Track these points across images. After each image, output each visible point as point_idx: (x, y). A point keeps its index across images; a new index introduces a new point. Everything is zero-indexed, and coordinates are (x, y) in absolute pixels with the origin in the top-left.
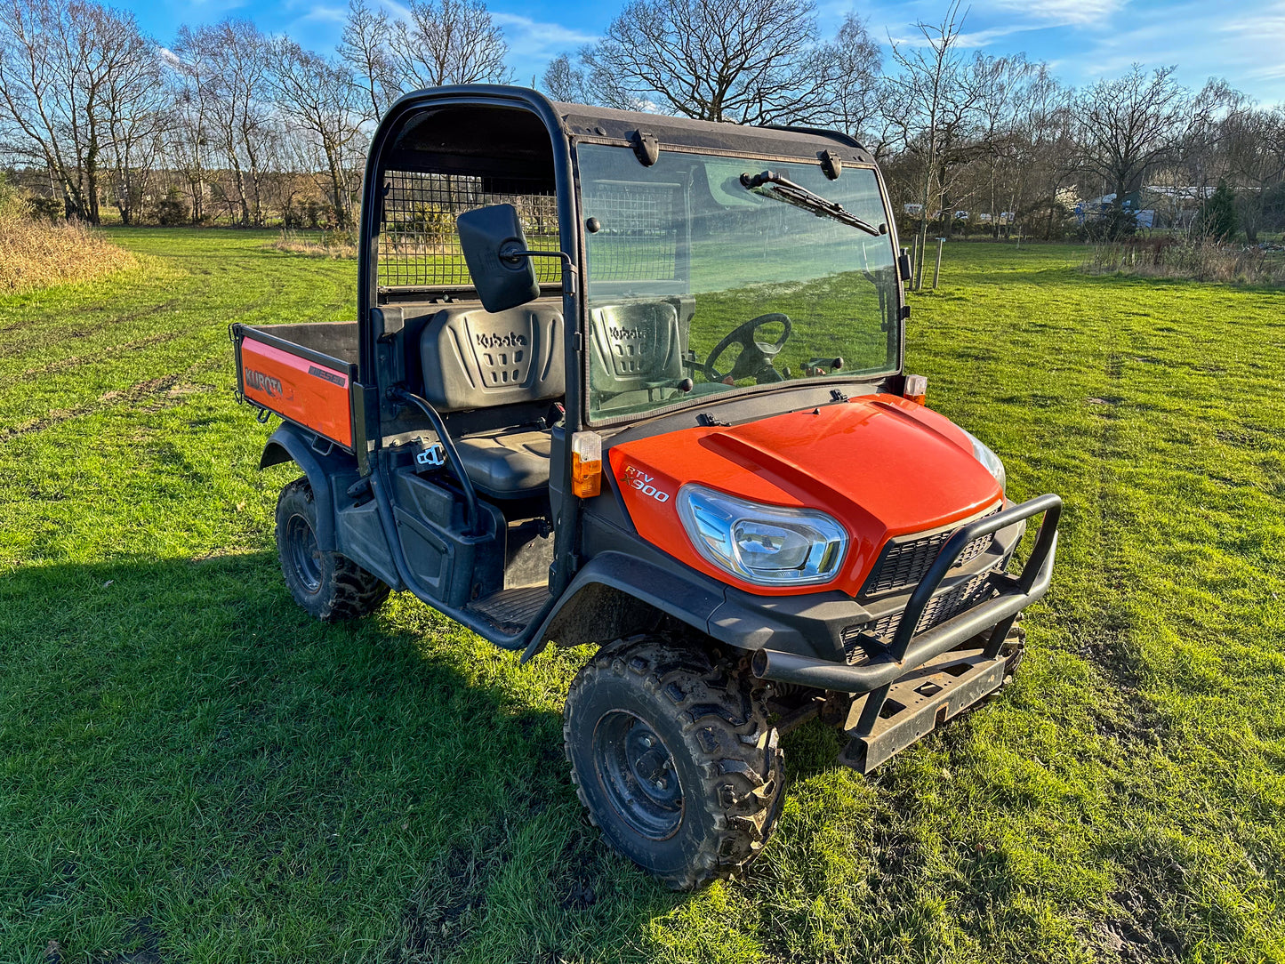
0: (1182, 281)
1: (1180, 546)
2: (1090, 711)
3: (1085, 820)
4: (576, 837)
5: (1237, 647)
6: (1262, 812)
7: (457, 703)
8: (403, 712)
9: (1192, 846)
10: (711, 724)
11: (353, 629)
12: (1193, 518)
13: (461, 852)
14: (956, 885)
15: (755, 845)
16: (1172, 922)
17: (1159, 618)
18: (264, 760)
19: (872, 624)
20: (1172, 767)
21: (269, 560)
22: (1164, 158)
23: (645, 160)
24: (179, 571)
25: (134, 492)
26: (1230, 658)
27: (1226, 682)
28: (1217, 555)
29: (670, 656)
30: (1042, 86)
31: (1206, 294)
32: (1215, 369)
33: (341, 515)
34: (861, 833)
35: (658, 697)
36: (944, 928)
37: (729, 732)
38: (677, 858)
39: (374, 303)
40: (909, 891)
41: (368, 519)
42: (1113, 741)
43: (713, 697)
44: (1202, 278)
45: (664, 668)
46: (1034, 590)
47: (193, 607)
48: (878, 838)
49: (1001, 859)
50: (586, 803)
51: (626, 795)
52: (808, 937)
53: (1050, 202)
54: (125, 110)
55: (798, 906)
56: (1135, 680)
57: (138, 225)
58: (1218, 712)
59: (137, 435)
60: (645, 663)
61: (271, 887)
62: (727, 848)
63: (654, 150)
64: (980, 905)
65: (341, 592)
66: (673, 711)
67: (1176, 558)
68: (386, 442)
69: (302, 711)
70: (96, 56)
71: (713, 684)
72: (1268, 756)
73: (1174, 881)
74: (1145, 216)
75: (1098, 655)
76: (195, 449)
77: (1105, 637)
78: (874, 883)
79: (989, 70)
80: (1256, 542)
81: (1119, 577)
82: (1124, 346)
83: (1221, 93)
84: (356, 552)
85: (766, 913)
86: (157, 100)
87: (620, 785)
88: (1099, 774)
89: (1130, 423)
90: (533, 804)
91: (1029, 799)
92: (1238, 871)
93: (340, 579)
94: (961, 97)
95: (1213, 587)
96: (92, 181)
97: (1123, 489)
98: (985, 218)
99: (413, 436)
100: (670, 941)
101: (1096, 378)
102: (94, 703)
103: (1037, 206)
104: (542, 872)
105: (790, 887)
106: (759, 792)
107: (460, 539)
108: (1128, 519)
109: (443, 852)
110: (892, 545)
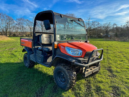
0: (113, 41)
1: (115, 61)
2: (108, 75)
3: (108, 84)
4: (54, 86)
5: (122, 69)
6: (126, 83)
7: (42, 74)
8: (36, 75)
9: (119, 86)
10: (69, 71)
11: (31, 68)
12: (116, 59)
13: (42, 87)
14: (95, 90)
15: (74, 84)
16: (118, 93)
17: (114, 67)
18: (21, 80)
19: (85, 61)
20: (117, 79)
21: (22, 63)
22: (110, 30)
23: (62, 17)
24: (13, 64)
25: (8, 57)
26: (121, 70)
27: (121, 72)
28: (119, 62)
29: (64, 64)
30: (98, 24)
31: (115, 42)
32: (117, 47)
33: (30, 55)
34: (85, 85)
35: (63, 68)
36: (94, 94)
37: (71, 72)
38: (65, 87)
39: (35, 33)
40: (90, 90)
41: (33, 55)
42: (110, 77)
43: (69, 68)
44: (115, 41)
45: (64, 65)
46: (101, 60)
47: (14, 66)
48: (87, 86)
49: (100, 87)
50: (56, 82)
51: (60, 81)
52: (80, 95)
53: (100, 34)
54: (10, 26)
55: (78, 92)
56: (112, 72)
57: (11, 36)
58: (121, 75)
59: (9, 53)
60: (62, 65)
61: (21, 91)
62: (71, 85)
63: (62, 16)
64: (98, 92)
65: (30, 64)
66: (65, 70)
67: (115, 62)
68: (35, 47)
69: (25, 75)
70: (8, 21)
71: (69, 67)
72: (126, 78)
73: (118, 89)
74: (109, 36)
75: (108, 70)
76: (15, 54)
77: (109, 69)
78: (86, 90)
79: (93, 22)
80: (123, 61)
81: (109, 64)
82: (108, 45)
83: (115, 24)
84: (32, 59)
85: (75, 93)
86: (14, 25)
87: (59, 80)
88: (109, 80)
89: (109, 51)
90: (50, 83)
91: (102, 82)
92: (125, 88)
93: (30, 63)
94: (91, 25)
95: (119, 64)
96: (7, 32)
97: (109, 56)
98: (94, 36)
99: (38, 47)
100: (65, 95)
101: (106, 48)
102: (3, 75)
103: (99, 35)
104: (51, 89)
105: (77, 90)
106: (74, 78)
107: (43, 56)
108: (110, 59)
109: (40, 88)
110: (87, 52)
